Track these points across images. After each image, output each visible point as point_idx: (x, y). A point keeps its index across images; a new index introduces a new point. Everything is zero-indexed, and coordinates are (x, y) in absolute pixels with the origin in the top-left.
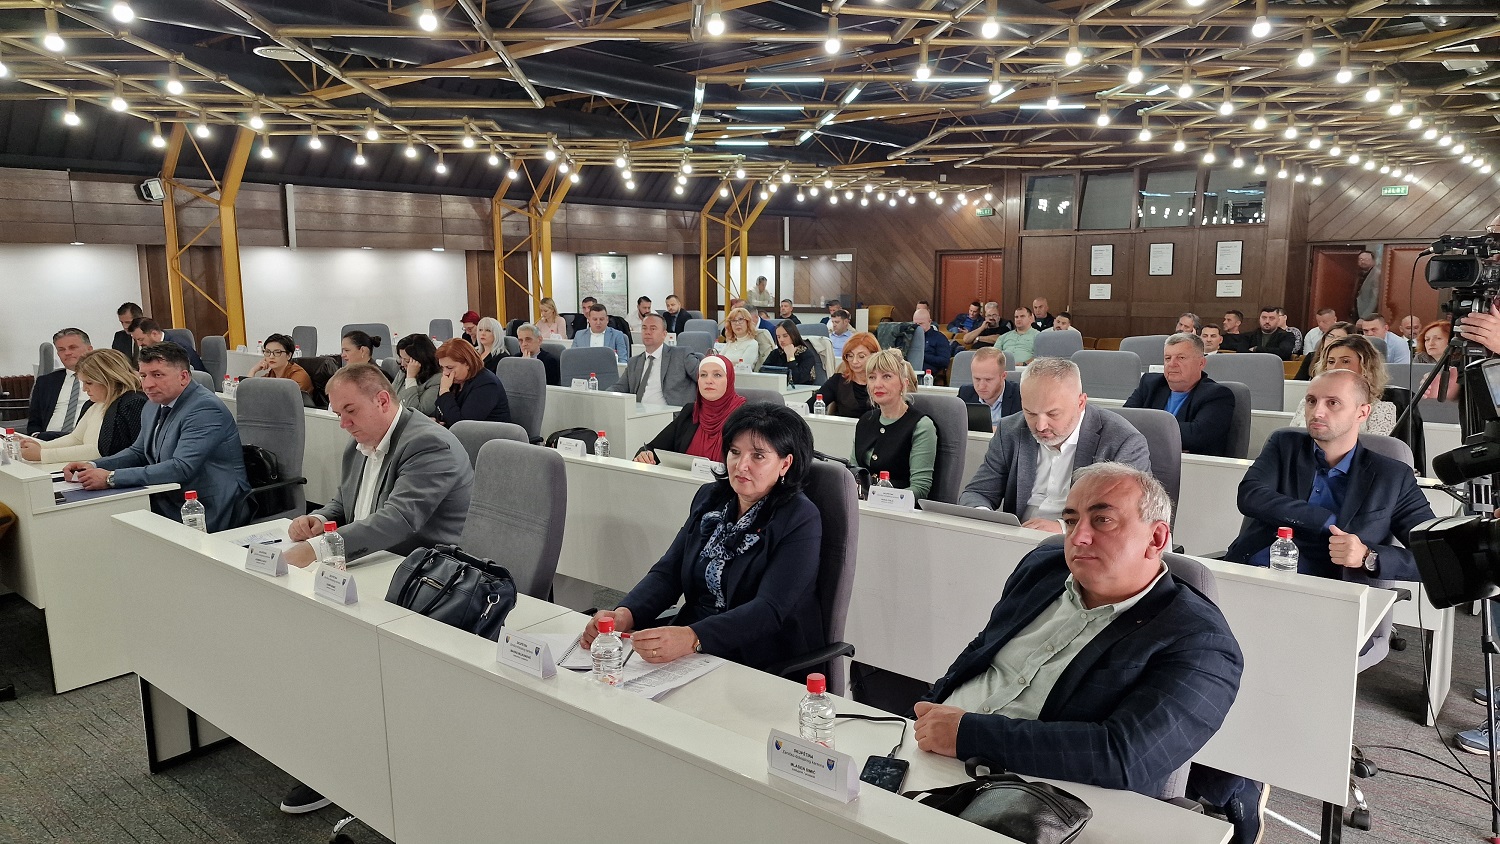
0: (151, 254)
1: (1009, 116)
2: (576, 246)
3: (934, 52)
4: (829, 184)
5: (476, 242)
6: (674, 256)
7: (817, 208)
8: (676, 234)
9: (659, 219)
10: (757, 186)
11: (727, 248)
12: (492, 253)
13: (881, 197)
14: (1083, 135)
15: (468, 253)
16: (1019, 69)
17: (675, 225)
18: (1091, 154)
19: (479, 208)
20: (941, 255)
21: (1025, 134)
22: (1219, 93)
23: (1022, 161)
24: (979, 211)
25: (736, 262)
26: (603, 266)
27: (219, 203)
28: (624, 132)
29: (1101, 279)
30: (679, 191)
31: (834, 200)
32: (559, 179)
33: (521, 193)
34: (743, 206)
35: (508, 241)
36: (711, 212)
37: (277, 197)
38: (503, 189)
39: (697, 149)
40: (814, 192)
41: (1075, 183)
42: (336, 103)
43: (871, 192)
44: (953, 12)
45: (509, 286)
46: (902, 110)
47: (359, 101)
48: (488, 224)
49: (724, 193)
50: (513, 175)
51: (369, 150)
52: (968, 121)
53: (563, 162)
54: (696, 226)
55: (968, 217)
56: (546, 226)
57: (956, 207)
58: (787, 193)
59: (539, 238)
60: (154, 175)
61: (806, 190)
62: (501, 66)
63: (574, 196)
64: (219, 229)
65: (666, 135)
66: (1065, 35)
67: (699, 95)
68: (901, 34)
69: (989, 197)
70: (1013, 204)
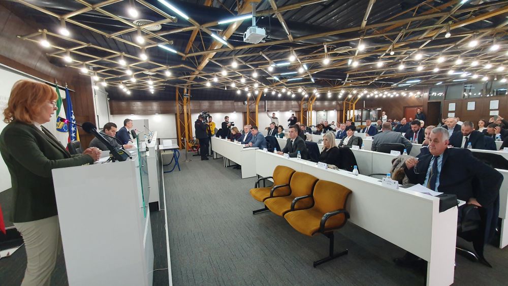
0: (245, 113)
1: (424, 74)
2: (317, 109)
3: (404, 62)
4: (376, 92)
5: (297, 110)
6: (338, 111)
7: (372, 99)
8: (338, 106)
9: (334, 103)
10: (358, 94)
11: (350, 108)
12: (300, 111)
13: (389, 95)
14: (446, 76)
15: (296, 112)
16: (427, 63)
17: (338, 103)
18: (449, 80)
19: (298, 103)
20: (405, 108)
21: (429, 77)
22: (487, 63)
23: (428, 84)
24: (416, 97)
25: (352, 111)
26: (322, 113)
27: (256, 105)
28: (329, 85)
29: (452, 112)
30: (340, 96)
31: (376, 96)
32: (314, 96)
33: (307, 100)
34: (354, 99)
35: (303, 109)
36: (347, 101)
37: (264, 103)
38: (303, 99)
39: (345, 88)
40: (372, 95)
41: (444, 89)
42: (277, 86)
43: (386, 94)
44: (410, 54)
45: (303, 117)
46: (395, 75)
47: (282, 85)
48: (300, 106)
49: (350, 96)
50: (306, 96)
51: (281, 93)
52: (413, 76)
53: (316, 93)
54: (343, 104)
55: (413, 98)
56: (311, 105)
57: (409, 96)
58: (365, 95)
59: (310, 108)
60: (246, 100)
61: (369, 94)
62: (309, 76)
63: (317, 100)
64: (255, 109)
65: (338, 85)
66: (438, 55)
67: (348, 76)
68: (396, 59)
69: (419, 93)
70: (426, 94)
